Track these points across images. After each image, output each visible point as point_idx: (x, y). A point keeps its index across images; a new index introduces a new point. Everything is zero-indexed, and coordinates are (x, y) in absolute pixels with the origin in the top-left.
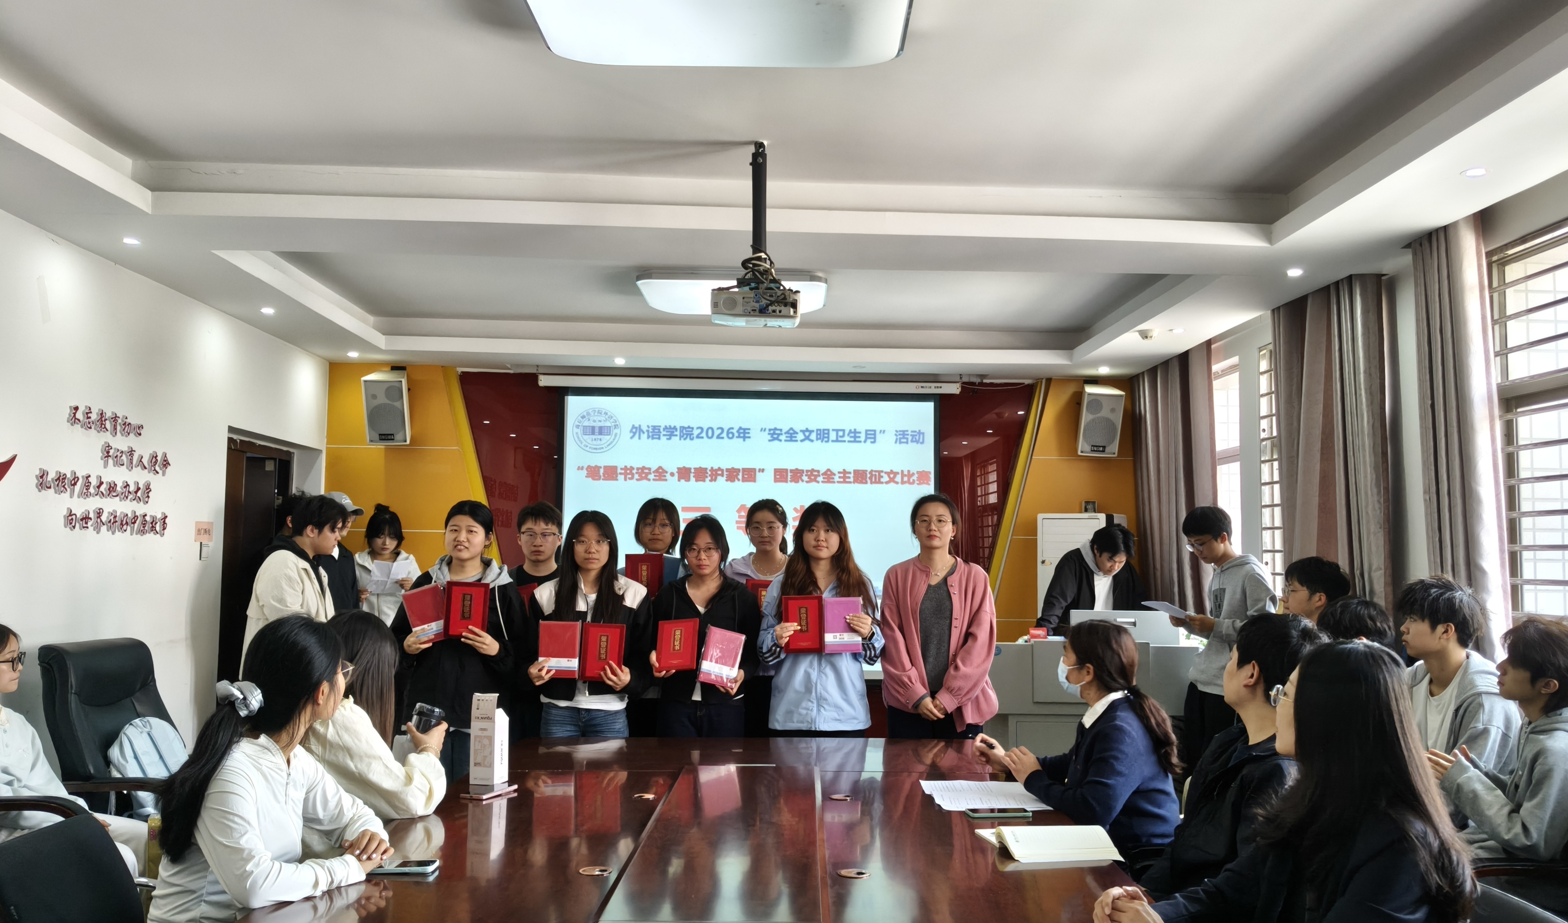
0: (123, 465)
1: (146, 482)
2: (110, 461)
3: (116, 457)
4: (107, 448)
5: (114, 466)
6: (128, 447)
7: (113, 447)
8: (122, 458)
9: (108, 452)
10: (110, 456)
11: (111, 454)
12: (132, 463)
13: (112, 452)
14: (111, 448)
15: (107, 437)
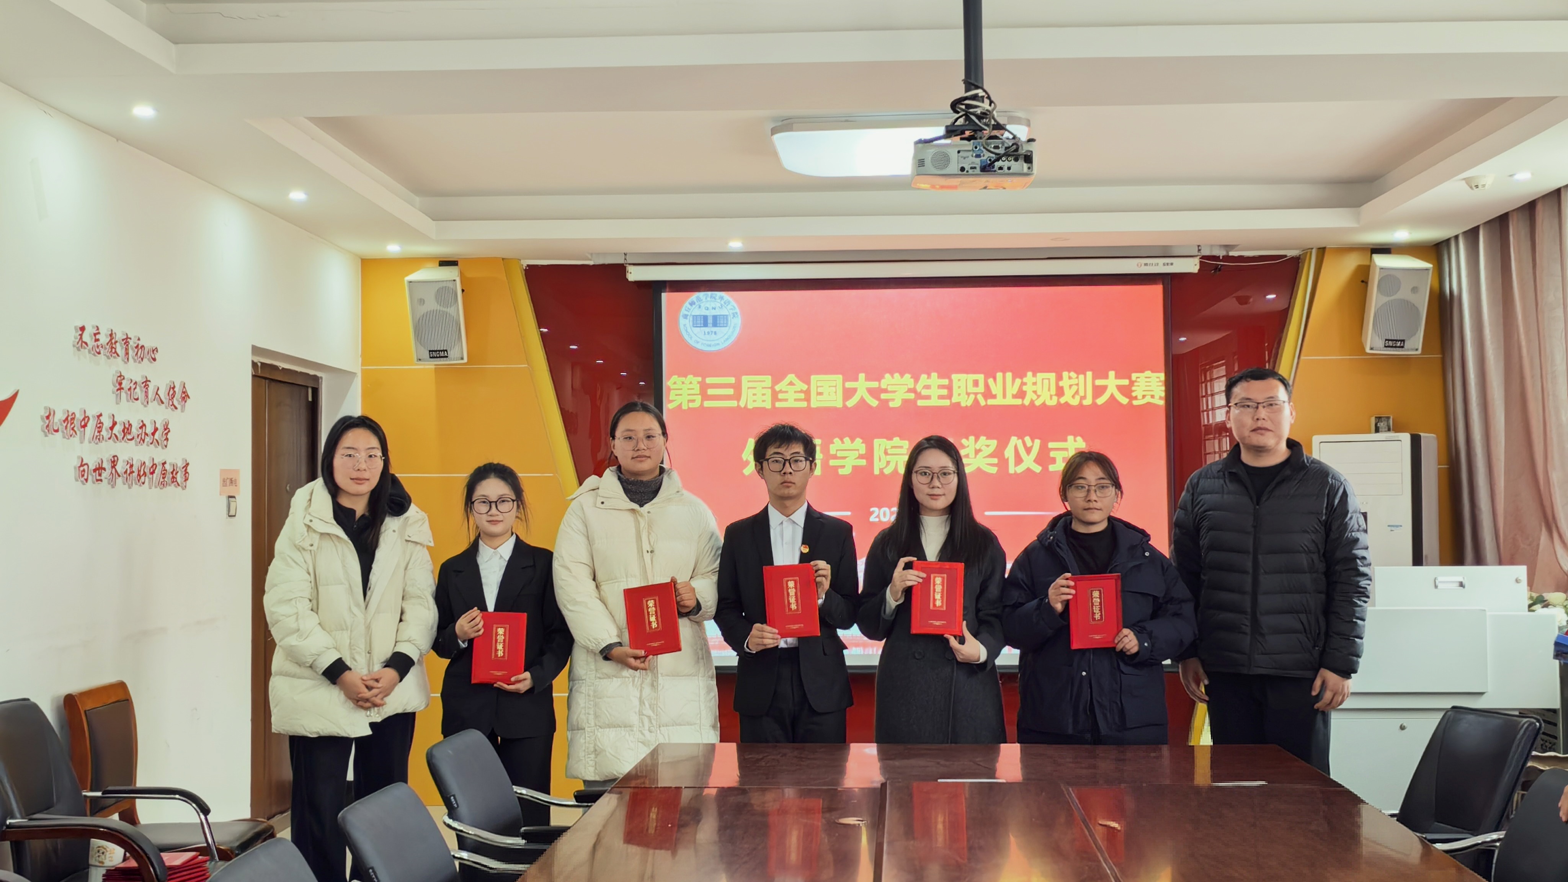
0: (137, 399)
1: (163, 421)
2: (123, 395)
3: (130, 389)
4: (119, 379)
5: (128, 401)
6: (142, 377)
7: (125, 377)
8: (136, 391)
9: (120, 384)
10: (123, 389)
11: (123, 386)
12: (147, 396)
13: (125, 384)
14: (124, 379)
15: (118, 365)
